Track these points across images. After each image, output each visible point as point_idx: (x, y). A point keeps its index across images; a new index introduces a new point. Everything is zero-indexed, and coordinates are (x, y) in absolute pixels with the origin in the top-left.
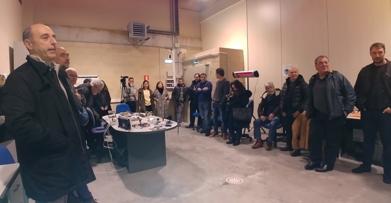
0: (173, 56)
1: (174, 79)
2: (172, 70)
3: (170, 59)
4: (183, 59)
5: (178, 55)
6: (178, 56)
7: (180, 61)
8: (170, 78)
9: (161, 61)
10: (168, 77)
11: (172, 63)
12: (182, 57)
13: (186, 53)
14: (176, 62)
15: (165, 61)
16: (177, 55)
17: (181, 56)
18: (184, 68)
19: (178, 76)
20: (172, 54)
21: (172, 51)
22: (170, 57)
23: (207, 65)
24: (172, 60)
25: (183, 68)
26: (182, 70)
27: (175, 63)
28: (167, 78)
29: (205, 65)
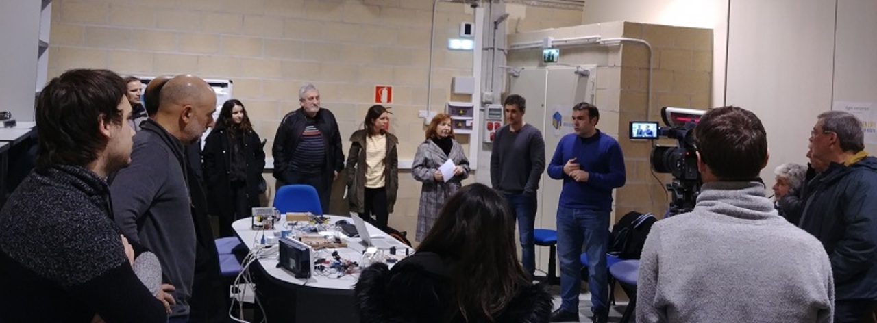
0: (478, 29)
1: (475, 103)
2: (472, 73)
3: (467, 36)
4: (510, 38)
5: (496, 23)
6: (496, 28)
7: (502, 44)
8: (462, 101)
9: (435, 41)
10: (456, 96)
11: (472, 50)
12: (507, 32)
13: (523, 16)
14: (486, 46)
15: (447, 43)
16: (492, 26)
17: (506, 28)
18: (512, 71)
19: (489, 93)
20: (474, 21)
21: (477, 9)
22: (468, 29)
23: (584, 75)
24: (472, 38)
25: (508, 69)
26: (505, 75)
27: (483, 49)
28: (452, 100)
29: (576, 73)
